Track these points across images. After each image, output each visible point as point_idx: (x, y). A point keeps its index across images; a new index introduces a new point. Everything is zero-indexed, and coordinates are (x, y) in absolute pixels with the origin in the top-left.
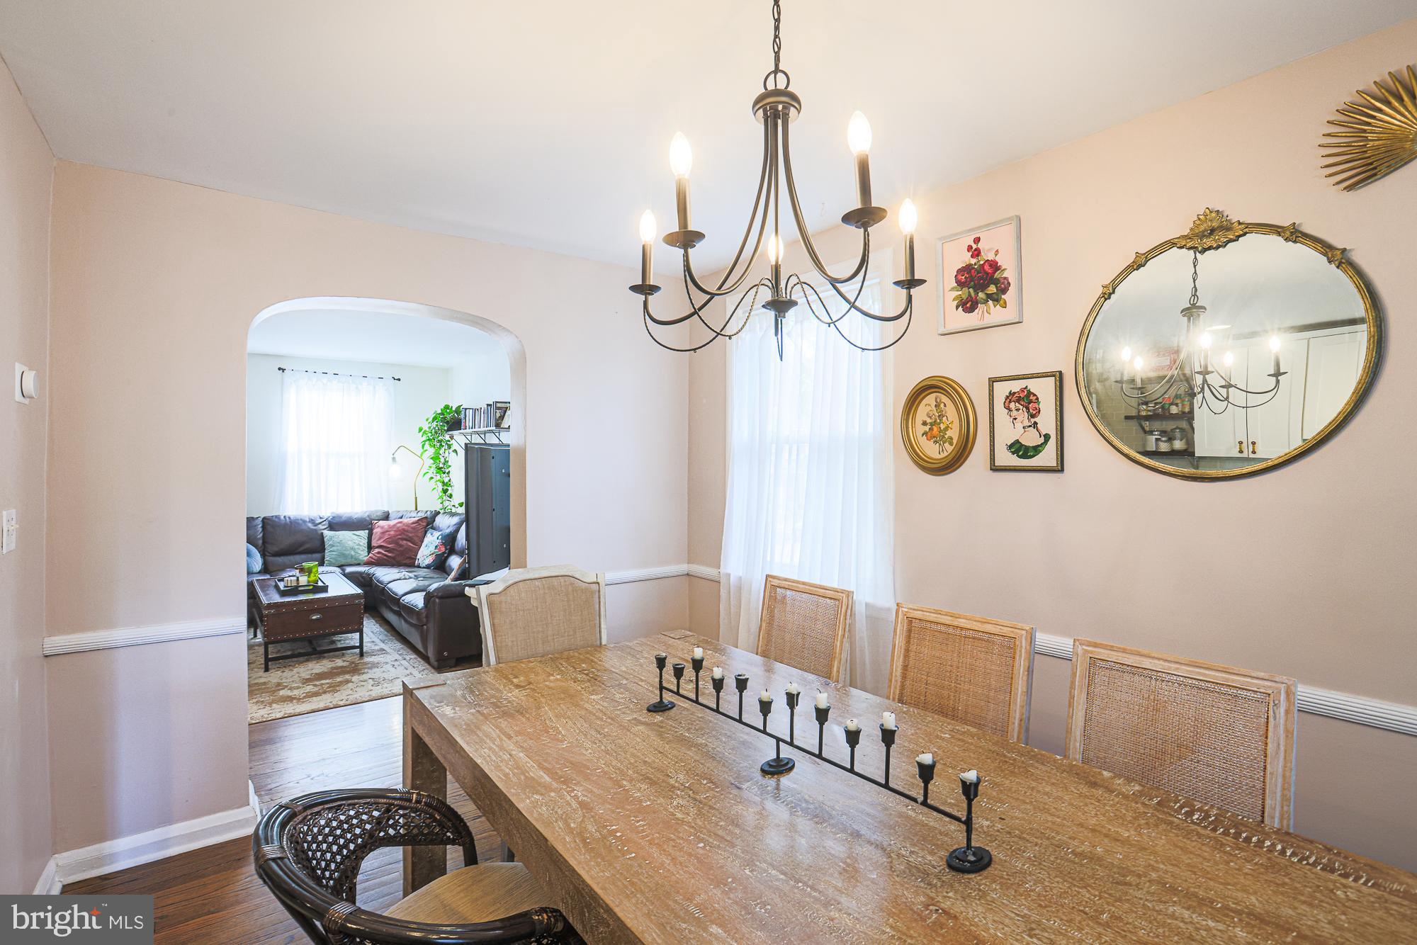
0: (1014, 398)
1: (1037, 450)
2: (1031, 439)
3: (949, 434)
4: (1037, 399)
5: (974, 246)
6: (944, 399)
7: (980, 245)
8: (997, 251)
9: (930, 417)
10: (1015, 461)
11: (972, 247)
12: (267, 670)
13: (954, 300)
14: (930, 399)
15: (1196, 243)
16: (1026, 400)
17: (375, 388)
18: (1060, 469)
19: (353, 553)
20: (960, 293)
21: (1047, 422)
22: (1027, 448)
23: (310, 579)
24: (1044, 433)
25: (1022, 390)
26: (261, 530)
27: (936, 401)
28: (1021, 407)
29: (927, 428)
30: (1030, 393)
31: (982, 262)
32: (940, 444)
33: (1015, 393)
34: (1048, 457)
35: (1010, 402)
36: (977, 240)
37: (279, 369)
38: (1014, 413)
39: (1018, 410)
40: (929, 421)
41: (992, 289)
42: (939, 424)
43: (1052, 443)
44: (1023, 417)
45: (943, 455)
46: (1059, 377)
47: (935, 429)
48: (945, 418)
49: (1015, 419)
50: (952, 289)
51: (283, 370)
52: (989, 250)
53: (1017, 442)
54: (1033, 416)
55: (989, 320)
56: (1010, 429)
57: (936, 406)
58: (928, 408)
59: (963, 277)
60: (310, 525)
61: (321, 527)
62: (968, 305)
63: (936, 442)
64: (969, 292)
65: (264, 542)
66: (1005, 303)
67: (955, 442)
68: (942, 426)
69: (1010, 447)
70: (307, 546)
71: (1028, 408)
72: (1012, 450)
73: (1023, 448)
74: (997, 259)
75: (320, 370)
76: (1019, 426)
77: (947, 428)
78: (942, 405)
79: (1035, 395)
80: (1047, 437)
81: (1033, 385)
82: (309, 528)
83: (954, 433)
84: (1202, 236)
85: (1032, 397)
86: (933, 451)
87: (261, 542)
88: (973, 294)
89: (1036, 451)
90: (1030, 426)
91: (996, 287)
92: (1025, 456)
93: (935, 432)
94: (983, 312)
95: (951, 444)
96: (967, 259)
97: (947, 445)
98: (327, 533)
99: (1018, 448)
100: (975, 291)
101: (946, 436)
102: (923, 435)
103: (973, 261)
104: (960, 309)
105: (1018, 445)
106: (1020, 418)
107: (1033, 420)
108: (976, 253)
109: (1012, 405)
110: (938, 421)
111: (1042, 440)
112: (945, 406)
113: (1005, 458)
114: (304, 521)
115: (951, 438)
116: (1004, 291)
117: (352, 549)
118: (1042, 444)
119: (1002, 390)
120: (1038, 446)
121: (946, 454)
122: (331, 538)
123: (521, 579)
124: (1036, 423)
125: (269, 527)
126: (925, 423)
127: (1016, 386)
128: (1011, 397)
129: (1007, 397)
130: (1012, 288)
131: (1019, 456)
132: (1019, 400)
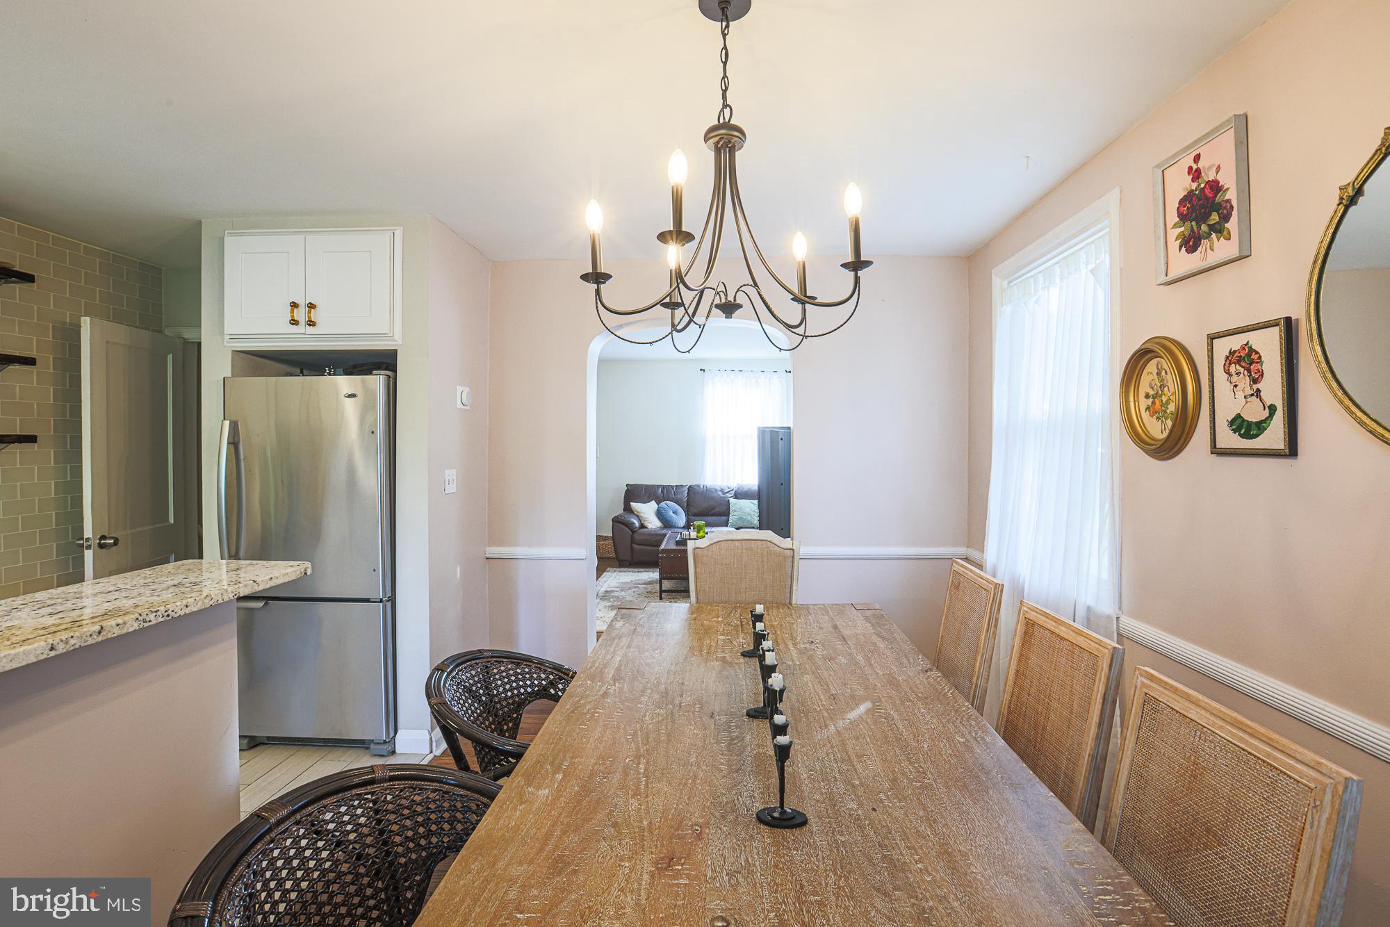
0: (1234, 359)
1: (1260, 426)
2: (1254, 413)
3: (1170, 408)
4: (1260, 358)
5: (1195, 167)
6: (1166, 364)
7: (1200, 164)
8: (1219, 167)
9: (1152, 388)
11: (1192, 169)
12: (661, 598)
13: (1176, 239)
14: (1152, 367)
16: (1247, 360)
17: (770, 380)
19: (749, 518)
20: (1183, 229)
21: (1272, 387)
22: (1249, 424)
23: (699, 535)
24: (1268, 403)
25: (1243, 348)
26: (686, 495)
27: (1158, 368)
28: (1242, 370)
29: (1149, 402)
30: (1252, 350)
31: (1202, 186)
32: (1162, 421)
33: (1235, 352)
34: (1274, 436)
35: (1230, 364)
36: (1197, 158)
37: (701, 370)
38: (1235, 378)
39: (1238, 374)
40: (1151, 393)
41: (1215, 217)
42: (1161, 396)
43: (1279, 418)
44: (1244, 382)
45: (1164, 435)
47: (1157, 402)
48: (1166, 389)
49: (1236, 386)
50: (1175, 226)
51: (704, 370)
52: (1209, 168)
53: (1239, 416)
54: (1255, 381)
55: (1213, 258)
56: (1231, 399)
57: (1157, 373)
58: (1151, 377)
59: (1185, 209)
60: (720, 493)
61: (728, 495)
62: (1191, 243)
63: (1158, 419)
64: (1192, 225)
65: (688, 505)
66: (1229, 233)
67: (1175, 418)
68: (1164, 399)
69: (1232, 423)
70: (717, 510)
71: (1249, 371)
72: (1234, 427)
73: (1246, 423)
74: (1219, 178)
75: (729, 369)
76: (1240, 395)
77: (1168, 401)
78: (1163, 373)
79: (1257, 353)
80: (1272, 409)
81: (1256, 339)
82: (719, 495)
83: (1176, 407)
85: (1255, 357)
86: (1156, 429)
87: (685, 504)
88: (1195, 228)
89: (1259, 429)
90: (1252, 395)
91: (1218, 214)
92: (1247, 436)
93: (1157, 406)
94: (1206, 249)
96: (1188, 184)
98: (732, 501)
99: (1241, 426)
100: (1197, 224)
101: (1168, 411)
102: (1146, 409)
103: (1194, 186)
104: (1183, 249)
105: (1239, 421)
106: (1241, 386)
107: (1255, 387)
108: (1197, 175)
109: (1233, 368)
110: (1160, 392)
112: (1166, 373)
113: (1227, 439)
114: (716, 490)
116: (1226, 218)
117: (749, 514)
118: (1267, 418)
119: (1223, 347)
120: (1262, 422)
121: (1167, 433)
122: (735, 504)
123: (725, 539)
124: (1258, 391)
125: (691, 493)
126: (1148, 396)
127: (1235, 343)
128: (1232, 358)
129: (1227, 357)
130: (1235, 213)
131: (1242, 436)
132: (1238, 362)
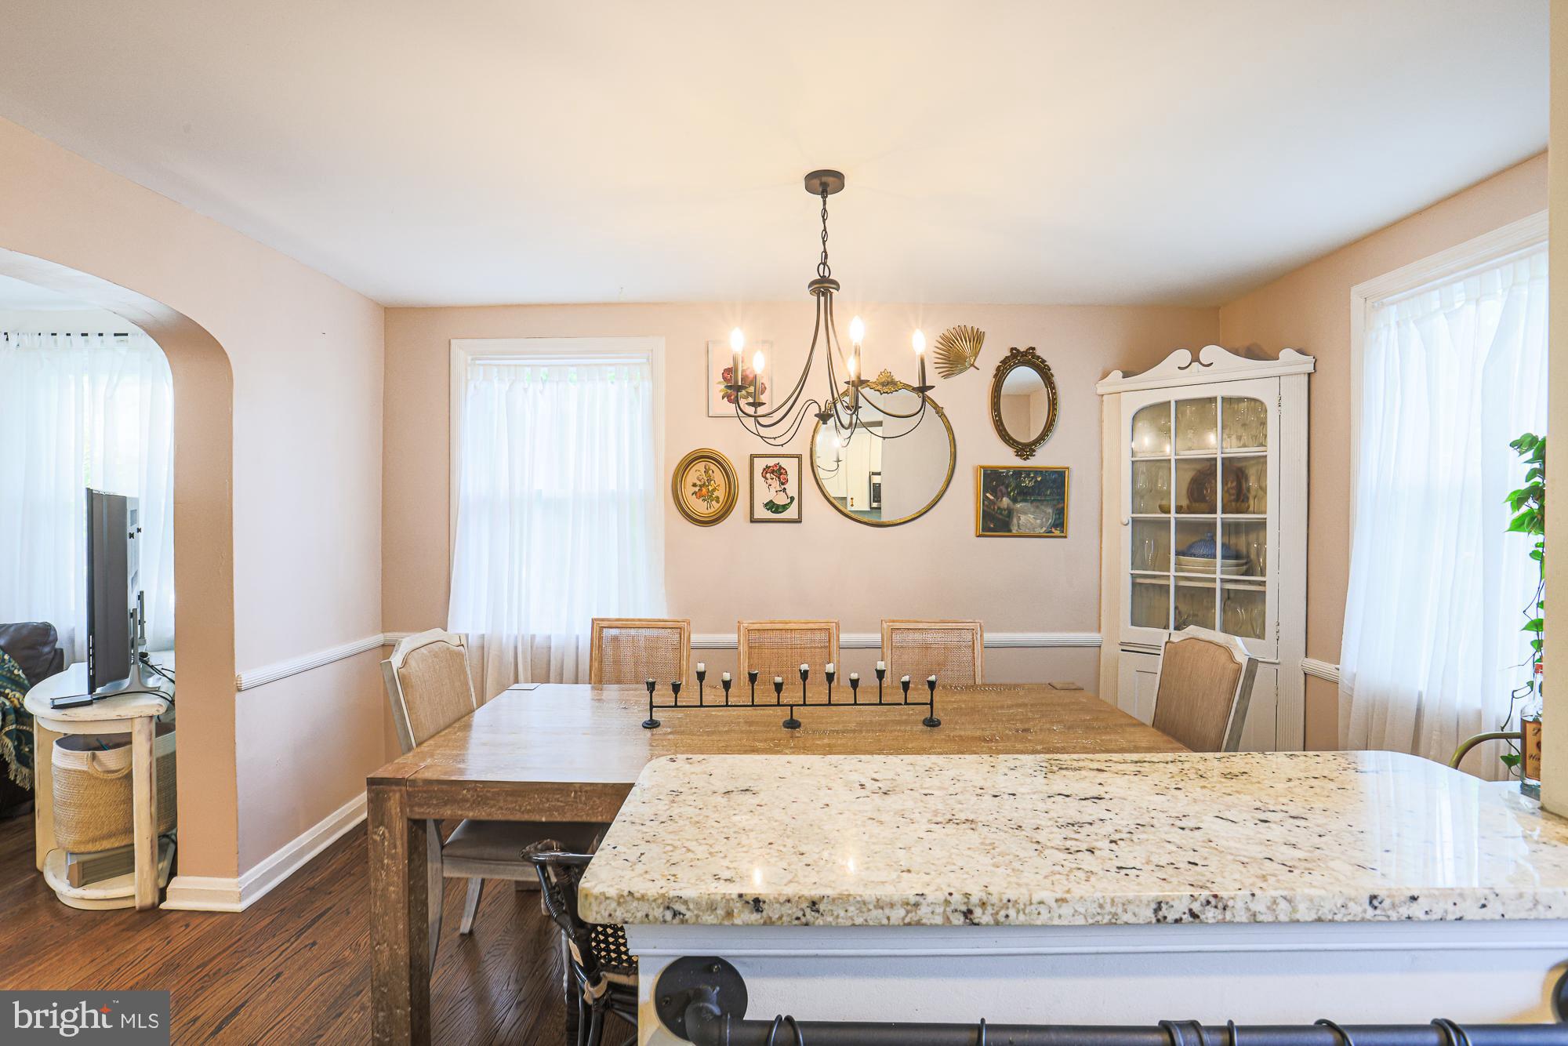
0: (770, 470)
1: (785, 507)
2: (781, 500)
3: (716, 494)
4: (785, 472)
6: (713, 467)
9: (700, 481)
10: (769, 515)
13: (720, 391)
14: (700, 466)
15: (879, 387)
16: (779, 472)
18: (799, 521)
20: (726, 388)
22: (778, 506)
24: (790, 496)
25: (776, 465)
27: (706, 468)
28: (774, 477)
29: (697, 489)
30: (781, 468)
32: (708, 502)
33: (769, 467)
34: (791, 513)
35: (766, 473)
38: (770, 481)
39: (772, 479)
40: (698, 483)
41: (752, 390)
42: (708, 486)
43: (796, 501)
44: (776, 484)
45: (710, 511)
46: (799, 457)
47: (704, 490)
48: (712, 482)
49: (770, 485)
50: (719, 383)
52: (746, 363)
53: (771, 501)
54: (783, 484)
56: (766, 492)
57: (705, 472)
58: (699, 473)
59: (728, 377)
62: (731, 397)
63: (704, 500)
67: (721, 500)
68: (710, 488)
69: (765, 505)
71: (779, 478)
72: (767, 507)
73: (775, 506)
76: (773, 490)
77: (714, 490)
78: (710, 472)
79: (784, 469)
80: (792, 499)
81: (784, 462)
83: (721, 493)
84: (883, 384)
85: (782, 471)
86: (700, 507)
89: (784, 509)
90: (780, 491)
92: (776, 512)
93: (703, 491)
95: (718, 502)
97: (714, 503)
99: (771, 506)
101: (714, 496)
102: (693, 494)
104: (726, 399)
105: (772, 504)
106: (773, 485)
107: (783, 487)
109: (768, 475)
110: (707, 484)
111: (789, 500)
112: (713, 472)
113: (761, 512)
115: (718, 498)
116: (761, 393)
118: (788, 503)
119: (760, 464)
120: (785, 505)
121: (713, 510)
124: (785, 489)
126: (694, 485)
127: (771, 462)
128: (767, 470)
129: (764, 469)
131: (772, 512)
132: (773, 472)
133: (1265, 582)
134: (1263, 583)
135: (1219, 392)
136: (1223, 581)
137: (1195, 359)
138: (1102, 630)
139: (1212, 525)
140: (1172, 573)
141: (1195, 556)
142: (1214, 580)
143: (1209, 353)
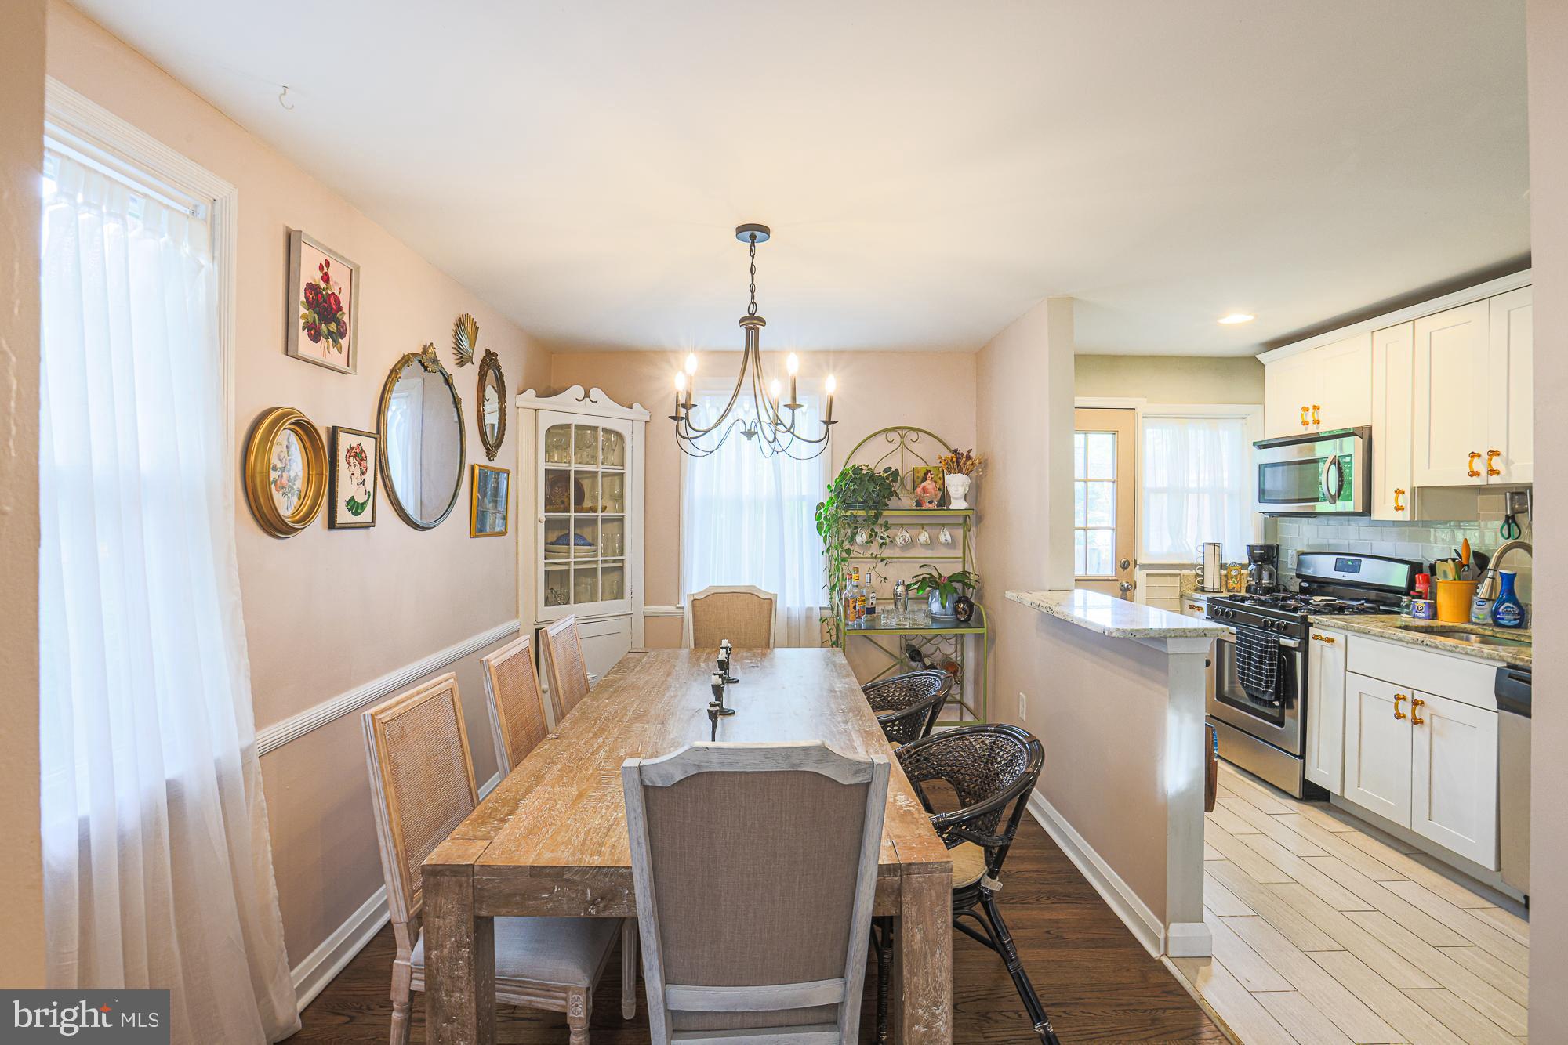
0: (351, 452)
1: (363, 507)
2: (360, 496)
4: (366, 457)
5: (326, 269)
7: (330, 272)
8: (340, 289)
9: (281, 461)
11: (323, 269)
13: (303, 317)
16: (360, 457)
18: (371, 526)
20: (307, 312)
22: (358, 505)
24: (367, 491)
25: (357, 446)
27: (287, 441)
28: (355, 462)
29: (280, 474)
30: (360, 449)
31: (330, 292)
32: (288, 497)
33: (353, 448)
35: (349, 455)
36: (328, 264)
39: (353, 465)
40: (281, 464)
41: (333, 327)
44: (356, 472)
46: (376, 438)
49: (351, 474)
50: (303, 304)
52: (336, 283)
53: (351, 497)
54: (362, 473)
55: (327, 359)
56: (348, 484)
57: (289, 446)
58: (280, 448)
59: (313, 297)
62: (314, 332)
63: (286, 494)
64: (316, 317)
66: (341, 347)
69: (348, 503)
71: (359, 464)
72: (347, 506)
73: (356, 504)
74: (340, 297)
76: (353, 481)
77: (298, 477)
79: (364, 453)
80: (369, 495)
81: (364, 443)
84: (431, 361)
88: (317, 321)
90: (361, 483)
91: (337, 327)
92: (356, 514)
93: (287, 480)
94: (325, 347)
95: (298, 497)
96: (316, 277)
97: (296, 498)
99: (352, 505)
100: (320, 319)
103: (323, 285)
104: (307, 332)
105: (352, 503)
106: (354, 474)
107: (361, 477)
108: (326, 278)
109: (352, 460)
110: (291, 466)
111: (365, 497)
115: (299, 491)
116: (343, 335)
118: (366, 501)
120: (364, 503)
121: (294, 509)
124: (364, 480)
126: (278, 467)
129: (348, 451)
130: (348, 335)
131: (353, 514)
132: (354, 455)
133: (623, 560)
134: (622, 561)
135: (601, 423)
136: (604, 562)
137: (587, 395)
138: (520, 615)
139: (568, 520)
140: (572, 560)
141: (560, 544)
142: (596, 562)
143: (595, 393)
